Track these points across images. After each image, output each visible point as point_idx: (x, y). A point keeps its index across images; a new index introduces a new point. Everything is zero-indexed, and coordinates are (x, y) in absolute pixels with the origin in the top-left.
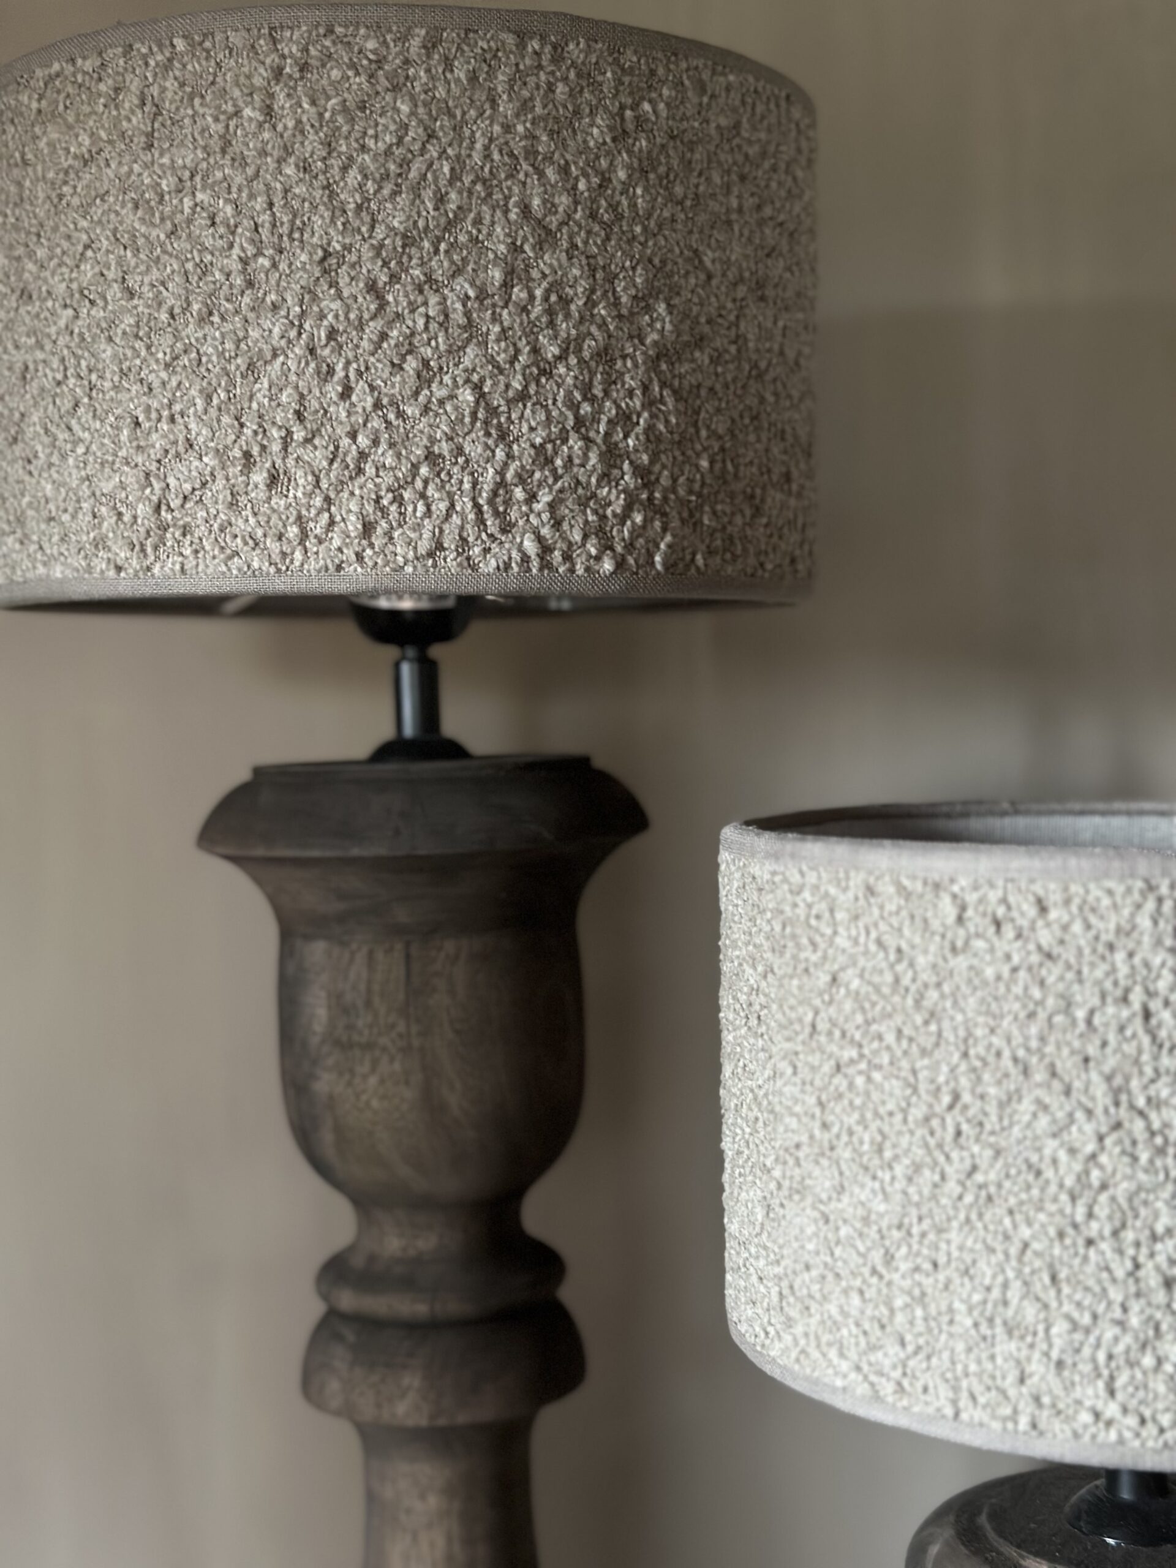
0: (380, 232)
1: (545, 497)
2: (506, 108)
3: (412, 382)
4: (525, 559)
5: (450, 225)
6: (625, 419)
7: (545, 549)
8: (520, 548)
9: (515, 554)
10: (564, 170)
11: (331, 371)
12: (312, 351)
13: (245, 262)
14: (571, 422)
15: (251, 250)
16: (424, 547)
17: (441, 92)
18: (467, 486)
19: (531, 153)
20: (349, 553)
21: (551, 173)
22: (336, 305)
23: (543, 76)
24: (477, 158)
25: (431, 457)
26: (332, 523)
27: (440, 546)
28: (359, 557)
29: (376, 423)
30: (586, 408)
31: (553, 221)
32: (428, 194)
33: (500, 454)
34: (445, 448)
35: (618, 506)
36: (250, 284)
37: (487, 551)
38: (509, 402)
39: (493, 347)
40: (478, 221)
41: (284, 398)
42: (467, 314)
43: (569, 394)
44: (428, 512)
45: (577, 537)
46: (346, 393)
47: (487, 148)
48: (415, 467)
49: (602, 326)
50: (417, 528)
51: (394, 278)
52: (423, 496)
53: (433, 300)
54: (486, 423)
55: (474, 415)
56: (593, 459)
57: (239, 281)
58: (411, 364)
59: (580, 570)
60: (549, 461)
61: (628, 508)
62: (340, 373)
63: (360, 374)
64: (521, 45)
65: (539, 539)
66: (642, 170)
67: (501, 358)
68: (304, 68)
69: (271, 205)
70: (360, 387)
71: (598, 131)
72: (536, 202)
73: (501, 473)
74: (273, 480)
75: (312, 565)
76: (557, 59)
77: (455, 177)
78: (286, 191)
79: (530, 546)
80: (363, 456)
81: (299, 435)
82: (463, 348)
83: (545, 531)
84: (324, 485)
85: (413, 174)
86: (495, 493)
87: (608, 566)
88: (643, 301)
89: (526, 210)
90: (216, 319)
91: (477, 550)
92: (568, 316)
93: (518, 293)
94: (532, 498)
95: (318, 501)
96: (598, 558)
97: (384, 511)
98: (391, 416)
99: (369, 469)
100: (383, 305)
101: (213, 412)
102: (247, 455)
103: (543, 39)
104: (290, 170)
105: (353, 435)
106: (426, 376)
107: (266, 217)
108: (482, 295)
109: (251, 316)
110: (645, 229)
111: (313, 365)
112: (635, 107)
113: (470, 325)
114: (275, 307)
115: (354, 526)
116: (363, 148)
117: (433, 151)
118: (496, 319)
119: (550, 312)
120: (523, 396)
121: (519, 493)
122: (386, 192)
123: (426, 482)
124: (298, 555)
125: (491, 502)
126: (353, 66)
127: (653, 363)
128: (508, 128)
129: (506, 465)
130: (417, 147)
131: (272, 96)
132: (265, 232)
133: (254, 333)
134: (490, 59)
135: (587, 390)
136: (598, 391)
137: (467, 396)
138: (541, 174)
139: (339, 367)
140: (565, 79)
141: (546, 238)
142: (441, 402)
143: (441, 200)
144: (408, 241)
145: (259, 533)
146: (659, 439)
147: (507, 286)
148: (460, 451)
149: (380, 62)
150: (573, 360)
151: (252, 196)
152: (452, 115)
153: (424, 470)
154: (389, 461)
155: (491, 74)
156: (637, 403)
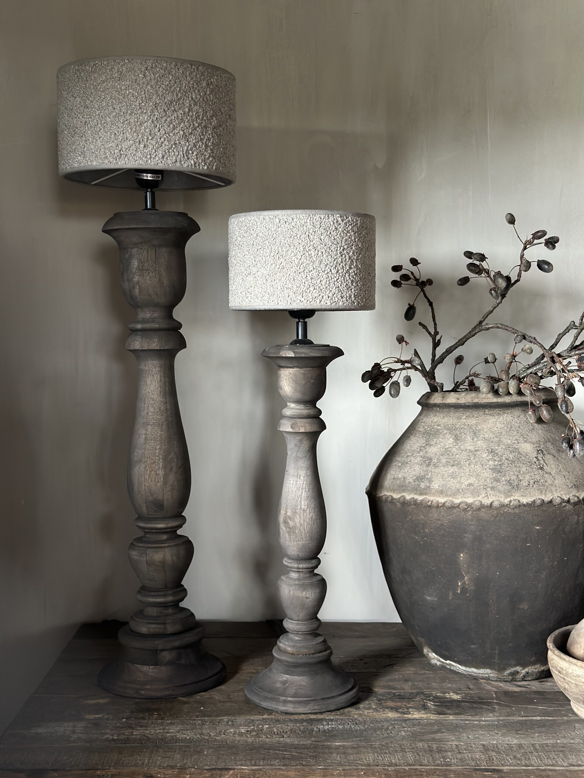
0: (166, 100)
1: (195, 153)
2: (189, 78)
3: (171, 129)
5: (178, 100)
7: (195, 163)
10: (199, 91)
11: (156, 126)
12: (153, 122)
13: (140, 104)
14: (200, 139)
15: (141, 102)
16: (174, 161)
17: (177, 75)
18: (181, 150)
20: (159, 162)
21: (196, 91)
22: (158, 113)
23: (195, 73)
24: (184, 88)
25: (175, 144)
26: (156, 155)
27: (176, 161)
28: (161, 162)
29: (165, 136)
33: (187, 144)
34: (177, 142)
35: (207, 156)
36: (140, 108)
37: (185, 163)
38: (189, 134)
39: (186, 124)
40: (184, 99)
41: (147, 131)
42: (182, 117)
44: (174, 155)
45: (200, 161)
47: (185, 86)
48: (172, 145)
50: (172, 157)
51: (168, 109)
52: (173, 151)
53: (176, 114)
54: (185, 138)
55: (183, 136)
56: (203, 147)
57: (138, 108)
58: (171, 126)
59: (201, 168)
60: (196, 146)
61: (209, 157)
62: (158, 127)
63: (162, 127)
64: (192, 67)
66: (211, 92)
67: (187, 126)
68: (152, 68)
69: (145, 93)
71: (204, 84)
73: (187, 148)
74: (145, 146)
75: (153, 163)
76: (197, 70)
78: (148, 91)
79: (192, 162)
80: (162, 143)
81: (150, 138)
82: (181, 123)
84: (155, 148)
85: (172, 90)
88: (212, 117)
90: (133, 114)
91: (183, 162)
94: (193, 153)
95: (154, 151)
97: (166, 154)
98: (168, 135)
99: (163, 145)
100: (166, 114)
101: (132, 133)
102: (139, 141)
103: (195, 66)
104: (149, 87)
105: (160, 139)
106: (174, 128)
107: (144, 96)
108: (184, 113)
109: (141, 114)
110: (212, 103)
111: (153, 125)
112: (210, 80)
113: (182, 119)
114: (145, 113)
115: (160, 156)
116: (163, 84)
118: (187, 118)
120: (191, 133)
121: (190, 152)
122: (167, 93)
123: (174, 148)
124: (149, 161)
125: (186, 153)
126: (161, 68)
127: (214, 128)
128: (189, 82)
129: (188, 146)
130: (173, 85)
131: (145, 73)
132: (144, 98)
133: (141, 118)
134: (186, 69)
137: (182, 133)
138: (194, 91)
139: (158, 125)
140: (199, 74)
141: (195, 103)
142: (177, 133)
143: (177, 95)
144: (171, 102)
145: (142, 156)
147: (189, 112)
148: (180, 143)
149: (166, 68)
151: (141, 92)
152: (179, 79)
153: (174, 146)
154: (167, 144)
155: (186, 72)
156: (211, 137)
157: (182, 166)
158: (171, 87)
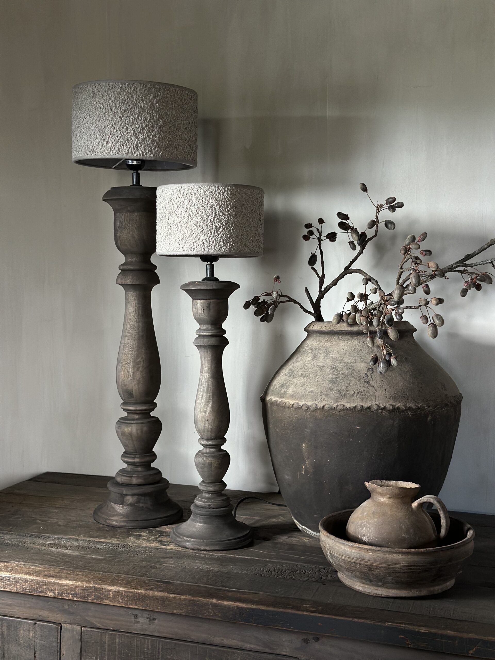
0: (122, 110)
1: (143, 146)
2: (139, 94)
3: (125, 130)
4: (140, 154)
5: (131, 109)
6: (155, 136)
7: (143, 153)
8: (139, 153)
9: (139, 154)
12: (112, 125)
14: (147, 136)
16: (126, 152)
17: (130, 92)
18: (132, 144)
19: (142, 100)
20: (117, 153)
21: (145, 102)
22: (116, 119)
24: (134, 100)
25: (127, 140)
26: (114, 149)
27: (128, 152)
28: (118, 153)
29: (120, 135)
30: (149, 134)
31: (145, 109)
32: (128, 105)
34: (129, 139)
35: (153, 148)
37: (135, 153)
38: (138, 133)
39: (136, 125)
40: (134, 109)
41: (109, 132)
42: (133, 121)
43: (147, 132)
44: (127, 147)
45: (147, 151)
46: (117, 131)
47: (136, 99)
48: (125, 141)
49: (152, 123)
50: (126, 149)
51: (123, 116)
52: (126, 145)
53: (128, 119)
54: (135, 136)
55: (133, 134)
56: (150, 141)
58: (125, 127)
59: (148, 156)
60: (144, 141)
61: (155, 148)
62: (116, 129)
64: (141, 85)
65: (142, 151)
67: (137, 127)
68: (112, 88)
70: (118, 130)
72: (142, 106)
74: (107, 142)
75: (112, 154)
77: (131, 102)
79: (141, 152)
80: (119, 140)
81: (110, 137)
82: (132, 125)
83: (143, 150)
84: (114, 143)
85: (126, 102)
86: (136, 145)
87: (152, 156)
89: (141, 107)
91: (133, 153)
92: (147, 121)
93: (140, 118)
94: (141, 146)
95: (113, 146)
96: (151, 154)
97: (121, 147)
98: (122, 134)
99: (119, 142)
100: (122, 120)
102: (104, 139)
104: (110, 101)
105: (117, 137)
106: (127, 129)
108: (135, 118)
111: (112, 127)
114: (108, 120)
115: (117, 149)
116: (120, 99)
117: (129, 99)
118: (137, 121)
119: (144, 121)
120: (140, 132)
121: (139, 145)
122: (122, 104)
124: (110, 153)
126: (118, 88)
128: (139, 96)
129: (138, 141)
130: (126, 99)
133: (105, 123)
134: (136, 87)
135: (149, 132)
136: (151, 131)
137: (132, 132)
141: (144, 111)
142: (129, 133)
143: (129, 106)
144: (125, 111)
145: (105, 150)
146: (160, 138)
147: (138, 117)
148: (131, 139)
149: (122, 88)
150: (147, 127)
152: (131, 94)
153: (127, 142)
154: (122, 140)
155: (137, 89)
157: (133, 155)
158: (125, 101)
